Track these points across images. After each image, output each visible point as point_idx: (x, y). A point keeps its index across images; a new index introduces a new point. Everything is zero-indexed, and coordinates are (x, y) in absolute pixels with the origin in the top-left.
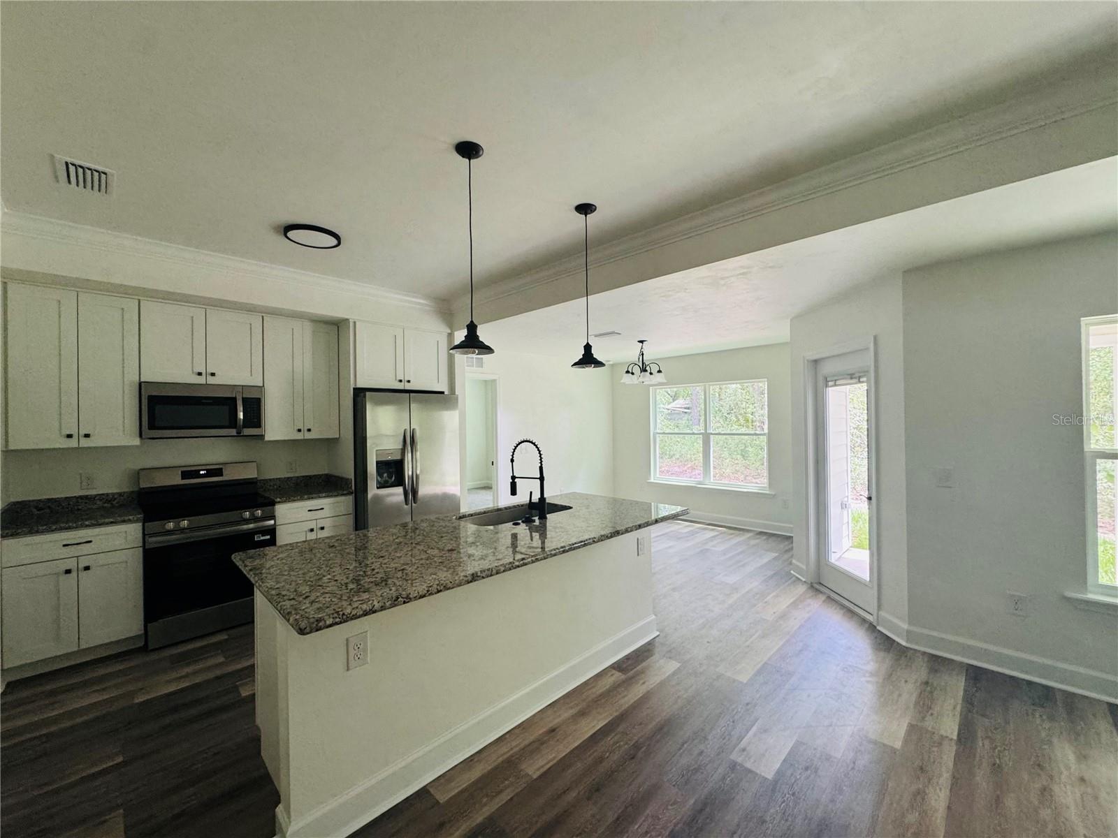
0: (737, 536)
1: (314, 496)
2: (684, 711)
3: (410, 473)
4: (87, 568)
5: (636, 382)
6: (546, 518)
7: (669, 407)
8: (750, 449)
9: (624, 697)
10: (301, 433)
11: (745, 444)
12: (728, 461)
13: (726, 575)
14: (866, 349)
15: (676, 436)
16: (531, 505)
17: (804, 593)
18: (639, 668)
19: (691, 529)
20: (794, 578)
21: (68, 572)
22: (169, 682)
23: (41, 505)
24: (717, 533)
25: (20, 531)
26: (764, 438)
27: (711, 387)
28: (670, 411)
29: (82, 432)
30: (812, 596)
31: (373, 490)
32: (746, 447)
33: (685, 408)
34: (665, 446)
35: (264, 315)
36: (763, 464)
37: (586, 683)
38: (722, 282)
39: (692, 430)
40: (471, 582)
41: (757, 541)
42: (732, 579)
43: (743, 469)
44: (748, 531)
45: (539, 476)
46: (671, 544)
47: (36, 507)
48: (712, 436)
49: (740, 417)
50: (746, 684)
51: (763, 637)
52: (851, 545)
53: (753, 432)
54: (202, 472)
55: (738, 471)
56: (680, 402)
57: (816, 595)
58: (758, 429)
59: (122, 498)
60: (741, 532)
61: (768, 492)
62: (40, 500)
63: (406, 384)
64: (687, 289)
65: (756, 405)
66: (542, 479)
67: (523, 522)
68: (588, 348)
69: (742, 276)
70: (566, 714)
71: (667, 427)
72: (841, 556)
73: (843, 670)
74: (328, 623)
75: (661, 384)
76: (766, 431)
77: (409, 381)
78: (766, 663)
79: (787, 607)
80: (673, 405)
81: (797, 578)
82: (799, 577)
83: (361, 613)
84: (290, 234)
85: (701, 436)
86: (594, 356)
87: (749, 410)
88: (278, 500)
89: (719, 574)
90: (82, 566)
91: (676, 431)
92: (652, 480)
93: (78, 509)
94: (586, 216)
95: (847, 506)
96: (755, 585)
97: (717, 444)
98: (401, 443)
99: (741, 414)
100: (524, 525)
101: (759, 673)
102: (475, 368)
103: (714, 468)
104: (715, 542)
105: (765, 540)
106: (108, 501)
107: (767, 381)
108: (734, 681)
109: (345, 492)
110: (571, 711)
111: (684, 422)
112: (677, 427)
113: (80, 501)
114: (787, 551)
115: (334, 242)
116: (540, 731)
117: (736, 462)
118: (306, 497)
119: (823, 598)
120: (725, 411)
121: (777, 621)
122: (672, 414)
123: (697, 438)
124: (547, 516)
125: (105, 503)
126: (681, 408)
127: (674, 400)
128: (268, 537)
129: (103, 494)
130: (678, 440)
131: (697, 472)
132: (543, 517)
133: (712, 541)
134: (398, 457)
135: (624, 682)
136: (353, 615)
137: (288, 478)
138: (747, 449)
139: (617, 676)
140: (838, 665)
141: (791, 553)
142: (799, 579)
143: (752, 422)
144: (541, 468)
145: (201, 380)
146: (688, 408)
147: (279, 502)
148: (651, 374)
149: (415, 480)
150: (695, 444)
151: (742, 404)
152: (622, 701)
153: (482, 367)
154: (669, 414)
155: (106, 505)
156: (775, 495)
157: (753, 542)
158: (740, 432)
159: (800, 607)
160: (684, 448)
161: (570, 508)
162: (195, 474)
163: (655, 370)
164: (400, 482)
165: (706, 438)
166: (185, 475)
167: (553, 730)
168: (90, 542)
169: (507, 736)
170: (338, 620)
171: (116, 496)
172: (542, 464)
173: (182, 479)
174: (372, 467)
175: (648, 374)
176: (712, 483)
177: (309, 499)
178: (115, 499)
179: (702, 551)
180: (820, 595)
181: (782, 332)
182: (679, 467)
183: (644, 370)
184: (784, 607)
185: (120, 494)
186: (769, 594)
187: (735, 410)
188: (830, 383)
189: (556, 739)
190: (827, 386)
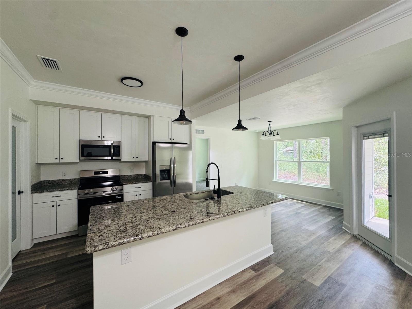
0: (314, 207)
1: (137, 182)
2: (284, 298)
3: (173, 175)
4: (59, 205)
5: (267, 139)
6: (221, 198)
7: (284, 150)
8: (320, 168)
9: (254, 285)
10: (134, 159)
11: (318, 166)
12: (310, 173)
13: (308, 226)
14: (389, 119)
15: (287, 162)
16: (214, 191)
17: (349, 239)
18: (263, 270)
19: (291, 202)
20: (344, 231)
21: (53, 206)
22: (80, 250)
23: (50, 182)
24: (304, 205)
25: (38, 191)
26: (328, 164)
27: (302, 141)
28: (284, 152)
29: (61, 157)
30: (354, 241)
31: (158, 181)
32: (318, 167)
33: (291, 151)
34: (281, 166)
35: (121, 115)
36: (326, 175)
37: (237, 275)
38: (308, 89)
39: (294, 159)
40: (175, 230)
41: (324, 210)
42: (312, 228)
43: (317, 176)
44: (320, 205)
45: (217, 179)
46: (282, 208)
47: (48, 183)
48: (302, 162)
49: (315, 154)
50: (319, 287)
51: (328, 261)
52: (374, 215)
53: (322, 161)
54: (101, 172)
55: (315, 177)
56: (289, 148)
57: (356, 241)
58: (324, 159)
59: (75, 181)
60: (316, 205)
61: (329, 188)
62: (50, 180)
63: (173, 140)
64: (289, 94)
65: (323, 149)
66: (219, 180)
67: (210, 199)
68: (240, 121)
69: (318, 85)
70: (226, 290)
71: (283, 158)
72: (369, 221)
73: (376, 288)
74: (100, 248)
75: (278, 140)
76: (328, 160)
77: (173, 139)
78: (329, 277)
79: (341, 246)
80: (286, 149)
81: (346, 231)
82: (347, 231)
83: (118, 244)
84: (124, 81)
85: (297, 162)
86: (243, 125)
87: (320, 151)
88: (124, 183)
89: (305, 225)
90: (58, 204)
91: (287, 160)
92: (275, 180)
93: (61, 184)
94: (239, 62)
95: (373, 197)
96: (323, 232)
97: (305, 165)
98: (170, 163)
99: (316, 153)
100: (210, 200)
101: (326, 282)
102: (201, 134)
103: (303, 175)
104: (302, 210)
105: (328, 210)
106: (71, 182)
107: (330, 138)
108: (312, 284)
109: (149, 181)
110: (228, 289)
111: (290, 156)
112: (287, 158)
113: (62, 181)
114: (339, 216)
115: (140, 84)
116: (213, 298)
117: (314, 173)
118: (134, 183)
119: (360, 243)
120: (308, 152)
121: (335, 253)
122: (285, 153)
123: (296, 163)
124: (221, 196)
125: (69, 182)
126: (289, 151)
127: (286, 147)
128: (121, 197)
129: (69, 179)
130: (288, 163)
131: (295, 177)
132: (219, 197)
133: (302, 208)
134: (168, 168)
135: (255, 277)
136: (113, 245)
137: (131, 175)
138: (319, 168)
139: (253, 273)
140: (372, 284)
141: (342, 217)
142: (347, 232)
143: (321, 156)
144: (219, 176)
145: (100, 139)
146: (292, 151)
147: (125, 184)
148: (274, 135)
149: (174, 177)
150: (295, 165)
151: (316, 149)
152: (253, 288)
153: (204, 134)
154: (283, 153)
155: (70, 183)
156: (333, 190)
157: (322, 210)
158: (315, 161)
159: (348, 247)
160: (290, 167)
161: (233, 193)
162: (99, 173)
163: (276, 133)
164: (169, 178)
165: (299, 163)
166: (96, 173)
167: (219, 298)
168: (61, 196)
169: (198, 298)
170: (105, 247)
171: (73, 180)
172: (219, 174)
173: (94, 174)
174: (158, 172)
175: (272, 135)
176: (302, 182)
177: (135, 183)
178: (73, 181)
179: (297, 213)
180: (359, 241)
181: (338, 115)
182: (288, 175)
183: (270, 133)
184: (339, 246)
185: (74, 179)
186: (331, 238)
187: (313, 152)
188: (365, 138)
189: (219, 304)
190: (364, 139)
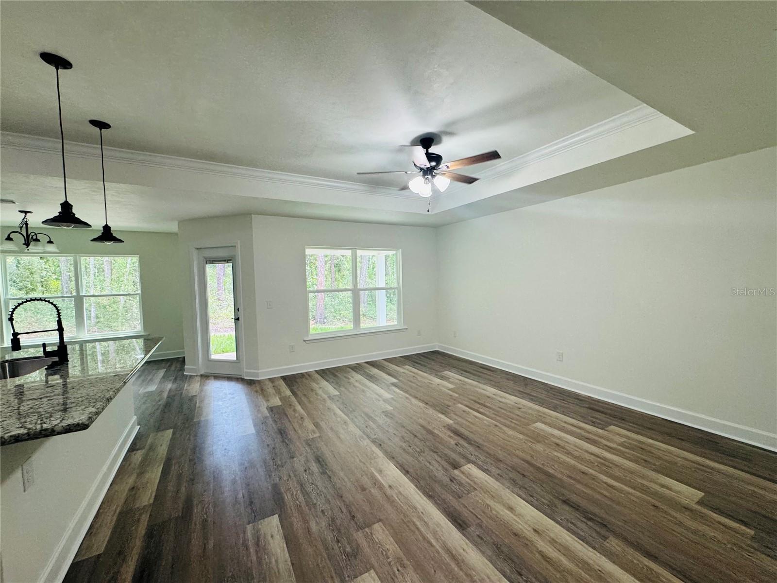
13: (145, 388)
17: (201, 379)
30: (207, 379)
42: (152, 389)
81: (191, 375)
96: (170, 386)
119: (212, 378)
172: (60, 318)
176: (87, 334)
186: (184, 386)
188: (208, 262)
190: (207, 264)
